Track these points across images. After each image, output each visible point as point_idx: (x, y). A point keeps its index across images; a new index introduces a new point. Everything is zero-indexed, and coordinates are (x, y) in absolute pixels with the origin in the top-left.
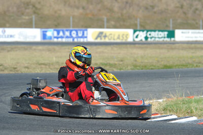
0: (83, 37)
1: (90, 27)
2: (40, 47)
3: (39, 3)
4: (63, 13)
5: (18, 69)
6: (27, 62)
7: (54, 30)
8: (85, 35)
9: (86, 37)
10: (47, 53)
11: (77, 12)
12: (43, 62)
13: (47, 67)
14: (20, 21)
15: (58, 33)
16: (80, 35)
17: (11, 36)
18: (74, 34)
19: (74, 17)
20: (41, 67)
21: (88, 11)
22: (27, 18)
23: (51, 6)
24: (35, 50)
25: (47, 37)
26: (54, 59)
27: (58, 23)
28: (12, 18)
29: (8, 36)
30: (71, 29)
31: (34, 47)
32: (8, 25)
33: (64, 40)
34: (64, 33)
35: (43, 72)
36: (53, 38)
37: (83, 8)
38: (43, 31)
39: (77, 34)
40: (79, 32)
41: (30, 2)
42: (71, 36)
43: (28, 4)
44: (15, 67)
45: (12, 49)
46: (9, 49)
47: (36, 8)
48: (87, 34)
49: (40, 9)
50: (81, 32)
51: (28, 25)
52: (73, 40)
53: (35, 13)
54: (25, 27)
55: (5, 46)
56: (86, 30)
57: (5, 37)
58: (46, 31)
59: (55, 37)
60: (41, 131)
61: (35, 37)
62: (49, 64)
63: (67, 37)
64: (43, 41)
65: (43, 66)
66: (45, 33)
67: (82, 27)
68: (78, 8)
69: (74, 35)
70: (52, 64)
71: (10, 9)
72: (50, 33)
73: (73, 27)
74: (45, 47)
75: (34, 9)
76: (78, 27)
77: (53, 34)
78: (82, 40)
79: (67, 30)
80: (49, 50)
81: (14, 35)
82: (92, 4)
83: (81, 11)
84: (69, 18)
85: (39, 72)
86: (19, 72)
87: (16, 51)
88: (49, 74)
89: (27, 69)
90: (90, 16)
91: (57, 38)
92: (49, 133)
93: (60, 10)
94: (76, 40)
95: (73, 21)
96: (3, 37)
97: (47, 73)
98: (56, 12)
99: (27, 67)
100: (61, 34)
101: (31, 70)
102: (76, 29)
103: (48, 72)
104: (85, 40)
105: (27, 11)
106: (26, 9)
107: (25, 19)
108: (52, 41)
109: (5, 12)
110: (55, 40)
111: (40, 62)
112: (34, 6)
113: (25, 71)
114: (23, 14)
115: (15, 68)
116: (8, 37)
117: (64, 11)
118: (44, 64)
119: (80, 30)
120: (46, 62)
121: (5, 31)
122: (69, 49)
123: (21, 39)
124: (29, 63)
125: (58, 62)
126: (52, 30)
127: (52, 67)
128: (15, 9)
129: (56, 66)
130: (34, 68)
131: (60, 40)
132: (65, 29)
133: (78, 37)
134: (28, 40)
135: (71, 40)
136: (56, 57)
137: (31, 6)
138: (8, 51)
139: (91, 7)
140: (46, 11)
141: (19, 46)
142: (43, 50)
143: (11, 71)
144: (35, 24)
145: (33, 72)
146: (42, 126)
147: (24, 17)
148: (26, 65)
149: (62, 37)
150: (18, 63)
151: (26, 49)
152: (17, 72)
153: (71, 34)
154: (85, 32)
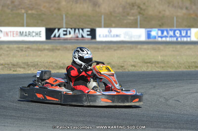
0: (186, 36)
1: (193, 27)
2: (146, 46)
3: (144, 4)
4: (167, 13)
5: (125, 67)
6: (134, 61)
7: (159, 30)
8: (189, 34)
9: (190, 37)
10: (153, 52)
11: (181, 13)
12: (149, 61)
13: (153, 65)
14: (125, 22)
15: (162, 33)
16: (184, 34)
17: (117, 36)
18: (178, 33)
19: (177, 17)
20: (147, 66)
21: (191, 12)
22: (132, 18)
23: (155, 7)
24: (140, 49)
25: (151, 37)
26: (160, 57)
27: (162, 23)
28: (118, 18)
29: (114, 35)
30: (175, 28)
31: (139, 46)
32: (114, 25)
33: (168, 39)
34: (168, 33)
35: (149, 70)
36: (157, 37)
37: (187, 8)
38: (148, 31)
39: (181, 34)
40: (182, 32)
41: (135, 3)
42: (175, 36)
43: (133, 5)
44: (123, 65)
45: (118, 49)
46: (115, 48)
47: (141, 9)
48: (190, 33)
49: (144, 10)
50: (185, 32)
51: (133, 25)
52: (177, 39)
53: (140, 13)
54: (130, 27)
55: (112, 45)
56: (190, 30)
57: (111, 37)
58: (151, 31)
59: (159, 37)
60: (152, 128)
61: (140, 36)
62: (155, 62)
63: (171, 37)
64: (147, 40)
65: (149, 64)
66: (149, 32)
67: (186, 26)
68: (181, 8)
69: (178, 35)
70: (158, 63)
71: (116, 10)
72: (155, 32)
73: (176, 27)
74: (150, 46)
75: (139, 9)
76: (181, 27)
77: (158, 34)
78: (185, 39)
79: (171, 30)
80: (154, 49)
81: (120, 35)
82: (195, 4)
83: (184, 11)
84: (173, 18)
85: (145, 70)
86: (127, 70)
87: (123, 50)
88: (155, 72)
89: (133, 68)
90: (193, 16)
91: (161, 37)
92: (159, 129)
93: (165, 11)
94: (179, 39)
95: (177, 21)
96: (109, 37)
97: (153, 72)
98: (160, 12)
99: (134, 66)
100: (165, 33)
101: (137, 68)
102: (180, 29)
103: (154, 70)
104: (189, 39)
105: (132, 11)
106: (131, 9)
107: (130, 19)
108: (156, 40)
109: (111, 13)
110: (160, 39)
111: (146, 61)
112: (139, 7)
113: (132, 69)
114: (128, 14)
115: (122, 67)
116: (114, 37)
117: (168, 11)
118: (150, 63)
119: (184, 30)
120: (152, 60)
121: (111, 31)
122: (173, 48)
123: (127, 39)
124: (135, 62)
125: (163, 61)
126: (157, 30)
127: (157, 65)
128: (121, 10)
129: (162, 65)
130: (141, 67)
131: (164, 39)
132: (169, 29)
133: (181, 36)
134: (133, 39)
135: (174, 39)
136: (161, 56)
137: (136, 7)
138: (115, 50)
139: (194, 7)
140: (151, 12)
141: (125, 45)
142: (148, 49)
143: (118, 69)
144: (140, 24)
145: (140, 70)
146: (152, 122)
147: (129, 18)
148: (133, 64)
149: (166, 37)
150: (125, 62)
151: (131, 48)
152: (124, 70)
153: (174, 34)
154: (189, 32)
